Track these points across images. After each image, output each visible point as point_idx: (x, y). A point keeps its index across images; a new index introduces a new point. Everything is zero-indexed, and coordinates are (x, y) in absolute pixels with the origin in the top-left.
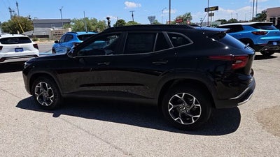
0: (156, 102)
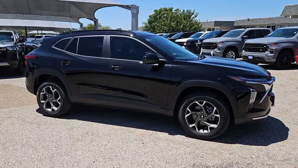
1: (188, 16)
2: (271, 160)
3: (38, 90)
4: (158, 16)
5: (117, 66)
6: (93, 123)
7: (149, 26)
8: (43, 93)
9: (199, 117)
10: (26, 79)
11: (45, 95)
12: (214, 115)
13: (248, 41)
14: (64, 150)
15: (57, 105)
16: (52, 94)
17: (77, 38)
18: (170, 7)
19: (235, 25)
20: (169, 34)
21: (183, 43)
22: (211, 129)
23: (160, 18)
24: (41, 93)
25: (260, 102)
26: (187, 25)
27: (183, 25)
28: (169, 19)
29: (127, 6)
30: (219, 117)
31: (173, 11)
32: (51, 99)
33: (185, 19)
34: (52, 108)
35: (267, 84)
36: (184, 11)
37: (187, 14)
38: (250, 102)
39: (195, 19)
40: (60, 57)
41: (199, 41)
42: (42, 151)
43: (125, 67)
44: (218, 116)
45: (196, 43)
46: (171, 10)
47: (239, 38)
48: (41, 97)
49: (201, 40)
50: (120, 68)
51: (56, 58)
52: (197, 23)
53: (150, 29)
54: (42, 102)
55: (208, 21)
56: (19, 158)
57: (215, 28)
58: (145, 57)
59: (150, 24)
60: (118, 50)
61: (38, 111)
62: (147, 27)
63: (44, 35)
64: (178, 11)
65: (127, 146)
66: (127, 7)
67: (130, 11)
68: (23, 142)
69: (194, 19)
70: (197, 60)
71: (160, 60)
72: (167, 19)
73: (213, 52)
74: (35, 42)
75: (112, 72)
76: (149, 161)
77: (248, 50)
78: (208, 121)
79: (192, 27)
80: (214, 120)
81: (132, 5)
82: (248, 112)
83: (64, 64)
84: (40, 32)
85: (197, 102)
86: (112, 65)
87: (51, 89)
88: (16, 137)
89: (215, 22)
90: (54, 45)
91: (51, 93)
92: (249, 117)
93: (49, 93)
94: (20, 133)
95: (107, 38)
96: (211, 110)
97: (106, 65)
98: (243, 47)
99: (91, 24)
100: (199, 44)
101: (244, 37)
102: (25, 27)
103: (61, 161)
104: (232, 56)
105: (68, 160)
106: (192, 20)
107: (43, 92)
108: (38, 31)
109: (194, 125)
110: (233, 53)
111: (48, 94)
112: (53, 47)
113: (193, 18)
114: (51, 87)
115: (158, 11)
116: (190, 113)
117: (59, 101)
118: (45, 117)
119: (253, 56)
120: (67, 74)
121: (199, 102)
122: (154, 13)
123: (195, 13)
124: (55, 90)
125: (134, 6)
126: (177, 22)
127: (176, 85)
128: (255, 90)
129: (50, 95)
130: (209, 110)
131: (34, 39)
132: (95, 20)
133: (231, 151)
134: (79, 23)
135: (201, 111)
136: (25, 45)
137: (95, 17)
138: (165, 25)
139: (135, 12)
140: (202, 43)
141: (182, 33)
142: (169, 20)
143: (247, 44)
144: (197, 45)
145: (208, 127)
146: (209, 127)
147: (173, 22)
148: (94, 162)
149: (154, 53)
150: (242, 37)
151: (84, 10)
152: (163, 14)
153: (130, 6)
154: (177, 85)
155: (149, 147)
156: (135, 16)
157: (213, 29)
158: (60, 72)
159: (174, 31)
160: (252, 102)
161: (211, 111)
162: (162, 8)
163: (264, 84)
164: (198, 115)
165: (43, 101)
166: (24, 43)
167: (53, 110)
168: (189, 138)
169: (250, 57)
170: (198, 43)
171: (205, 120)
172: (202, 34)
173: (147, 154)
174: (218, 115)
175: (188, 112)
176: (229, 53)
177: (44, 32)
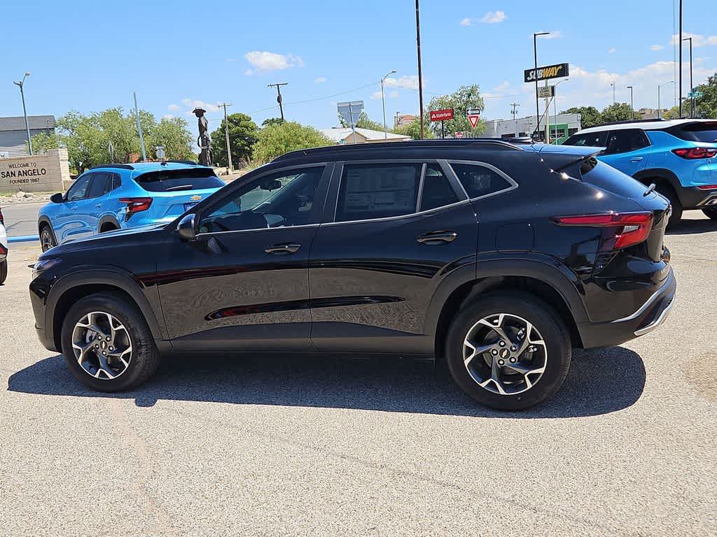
0: (429, 343)
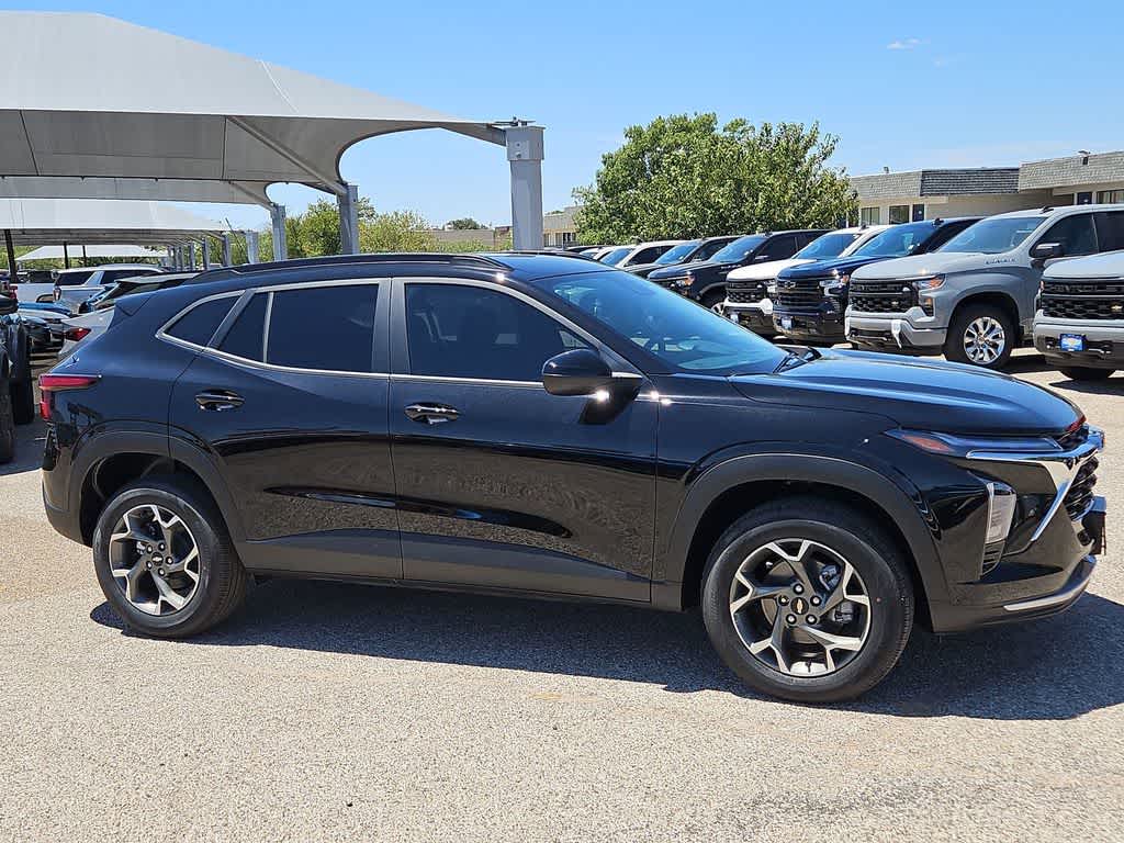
1: (790, 152)
2: (1074, 772)
3: (100, 523)
4: (648, 155)
5: (440, 407)
6: (341, 656)
7: (603, 204)
8: (123, 535)
9: (787, 610)
10: (45, 475)
11: (129, 544)
12: (846, 596)
13: (1061, 269)
14: (225, 763)
15: (182, 585)
16: (163, 538)
17: (267, 293)
18: (702, 113)
19: (1023, 184)
20: (697, 242)
21: (764, 282)
22: (839, 655)
23: (656, 163)
24: (115, 537)
25: (1032, 535)
26: (787, 198)
27: (769, 199)
28: (698, 169)
29: (489, 126)
30: (868, 604)
31: (719, 131)
32: (158, 559)
33: (773, 168)
34: (161, 598)
35: (1060, 459)
36: (768, 132)
37: (783, 142)
38: (989, 535)
39: (824, 163)
40: (192, 376)
41: (835, 272)
42: (131, 771)
43: (471, 413)
44: (863, 599)
45: (822, 284)
46: (707, 125)
47: (1018, 255)
48: (115, 552)
49: (847, 270)
50: (452, 413)
51: (174, 384)
52: (832, 185)
53: (608, 221)
54: (118, 573)
55: (891, 173)
56: (42, 803)
57: (927, 201)
58: (554, 366)
59: (612, 195)
60: (443, 334)
61: (100, 615)
62: (596, 213)
63: (99, 270)
64: (740, 129)
65: (487, 740)
66: (491, 133)
67: (503, 150)
68: (49, 742)
69: (817, 166)
70: (777, 371)
71: (615, 374)
72: (690, 169)
73: (899, 321)
74: (55, 305)
75: (419, 431)
76: (576, 793)
77: (1060, 310)
78: (827, 625)
79: (807, 205)
80: (849, 618)
81: (511, 123)
82: (984, 580)
83: (211, 406)
84: (75, 251)
85: (773, 547)
86: (414, 404)
87: (157, 517)
88: (17, 722)
89: (925, 173)
90: (169, 324)
91: (157, 534)
92: (990, 599)
93: (148, 534)
94: (35, 709)
95: (392, 290)
96: (833, 576)
97: (389, 407)
98: (1039, 295)
99: (324, 207)
100: (837, 288)
101: (1040, 247)
102: (7, 232)
103: (214, 806)
104: (990, 338)
105: (241, 802)
106: (807, 174)
107: (124, 529)
108: (68, 247)
109: (767, 643)
110: (993, 327)
111: (143, 538)
112: (161, 335)
113: (813, 160)
114: (154, 508)
115: (647, 134)
116: (750, 594)
117: (193, 566)
118: (133, 639)
119: (1084, 338)
120: (228, 450)
121: (783, 546)
122: (626, 142)
123: (820, 139)
124: (176, 519)
125: (520, 124)
126: (739, 184)
127: (683, 479)
128: (1009, 489)
129: (151, 542)
130: (828, 579)
131: (48, 288)
132: (343, 191)
133: (918, 743)
134: (267, 203)
135: (793, 585)
136: (19, 321)
137: (344, 179)
138: (679, 199)
139: (526, 156)
140: (848, 283)
141: (759, 235)
142: (700, 175)
143: (1055, 284)
144: (827, 294)
145: (824, 650)
146: (828, 648)
147: (720, 186)
148: (350, 805)
149: (591, 346)
150: (1033, 252)
151: (288, 146)
152: (669, 149)
153: (502, 127)
154: (689, 481)
155: (580, 742)
156: (527, 171)
157: (918, 208)
158: (192, 438)
159: (723, 226)
160: (1000, 536)
161: (834, 581)
162: (665, 117)
163: (1043, 463)
164: (783, 600)
165: (124, 572)
166: (14, 316)
167: (166, 606)
168: (750, 701)
169: (1072, 344)
170: (834, 284)
171: (811, 620)
172: (850, 239)
173: (569, 767)
174: (863, 596)
175: (742, 591)
176: (976, 327)
177: (94, 251)
